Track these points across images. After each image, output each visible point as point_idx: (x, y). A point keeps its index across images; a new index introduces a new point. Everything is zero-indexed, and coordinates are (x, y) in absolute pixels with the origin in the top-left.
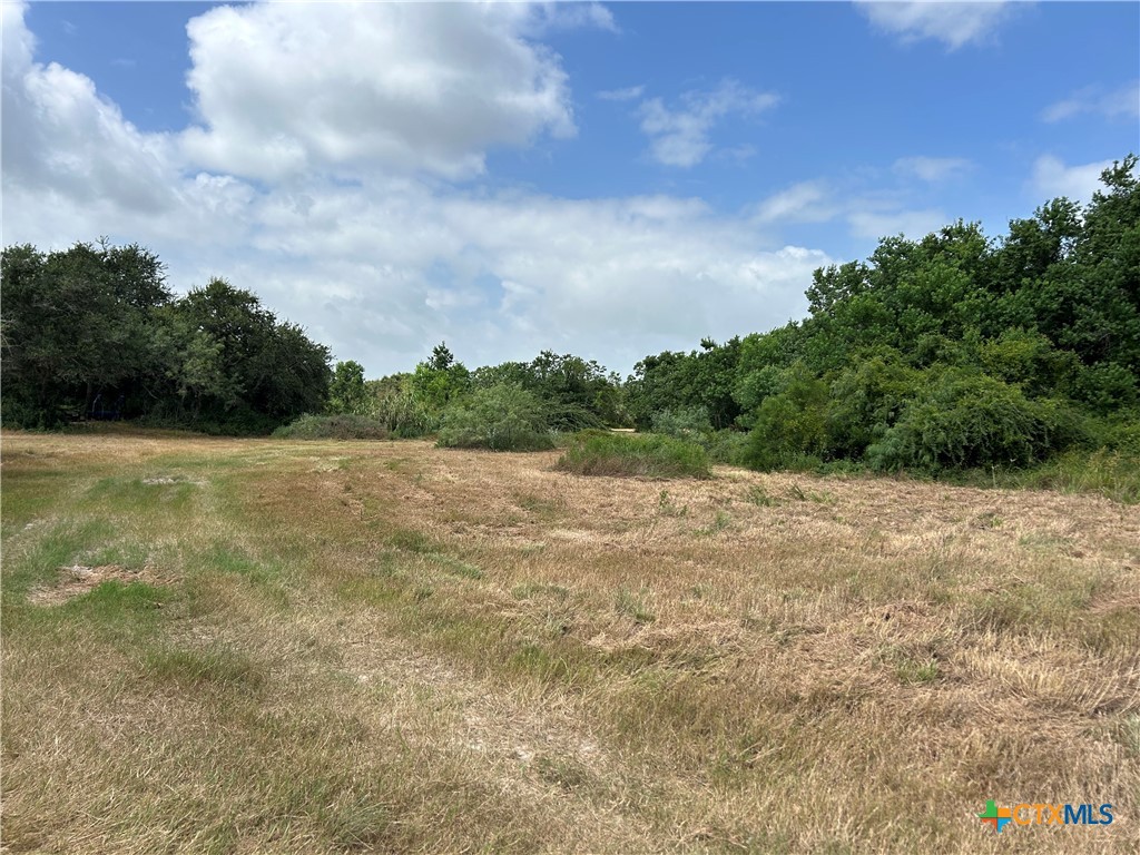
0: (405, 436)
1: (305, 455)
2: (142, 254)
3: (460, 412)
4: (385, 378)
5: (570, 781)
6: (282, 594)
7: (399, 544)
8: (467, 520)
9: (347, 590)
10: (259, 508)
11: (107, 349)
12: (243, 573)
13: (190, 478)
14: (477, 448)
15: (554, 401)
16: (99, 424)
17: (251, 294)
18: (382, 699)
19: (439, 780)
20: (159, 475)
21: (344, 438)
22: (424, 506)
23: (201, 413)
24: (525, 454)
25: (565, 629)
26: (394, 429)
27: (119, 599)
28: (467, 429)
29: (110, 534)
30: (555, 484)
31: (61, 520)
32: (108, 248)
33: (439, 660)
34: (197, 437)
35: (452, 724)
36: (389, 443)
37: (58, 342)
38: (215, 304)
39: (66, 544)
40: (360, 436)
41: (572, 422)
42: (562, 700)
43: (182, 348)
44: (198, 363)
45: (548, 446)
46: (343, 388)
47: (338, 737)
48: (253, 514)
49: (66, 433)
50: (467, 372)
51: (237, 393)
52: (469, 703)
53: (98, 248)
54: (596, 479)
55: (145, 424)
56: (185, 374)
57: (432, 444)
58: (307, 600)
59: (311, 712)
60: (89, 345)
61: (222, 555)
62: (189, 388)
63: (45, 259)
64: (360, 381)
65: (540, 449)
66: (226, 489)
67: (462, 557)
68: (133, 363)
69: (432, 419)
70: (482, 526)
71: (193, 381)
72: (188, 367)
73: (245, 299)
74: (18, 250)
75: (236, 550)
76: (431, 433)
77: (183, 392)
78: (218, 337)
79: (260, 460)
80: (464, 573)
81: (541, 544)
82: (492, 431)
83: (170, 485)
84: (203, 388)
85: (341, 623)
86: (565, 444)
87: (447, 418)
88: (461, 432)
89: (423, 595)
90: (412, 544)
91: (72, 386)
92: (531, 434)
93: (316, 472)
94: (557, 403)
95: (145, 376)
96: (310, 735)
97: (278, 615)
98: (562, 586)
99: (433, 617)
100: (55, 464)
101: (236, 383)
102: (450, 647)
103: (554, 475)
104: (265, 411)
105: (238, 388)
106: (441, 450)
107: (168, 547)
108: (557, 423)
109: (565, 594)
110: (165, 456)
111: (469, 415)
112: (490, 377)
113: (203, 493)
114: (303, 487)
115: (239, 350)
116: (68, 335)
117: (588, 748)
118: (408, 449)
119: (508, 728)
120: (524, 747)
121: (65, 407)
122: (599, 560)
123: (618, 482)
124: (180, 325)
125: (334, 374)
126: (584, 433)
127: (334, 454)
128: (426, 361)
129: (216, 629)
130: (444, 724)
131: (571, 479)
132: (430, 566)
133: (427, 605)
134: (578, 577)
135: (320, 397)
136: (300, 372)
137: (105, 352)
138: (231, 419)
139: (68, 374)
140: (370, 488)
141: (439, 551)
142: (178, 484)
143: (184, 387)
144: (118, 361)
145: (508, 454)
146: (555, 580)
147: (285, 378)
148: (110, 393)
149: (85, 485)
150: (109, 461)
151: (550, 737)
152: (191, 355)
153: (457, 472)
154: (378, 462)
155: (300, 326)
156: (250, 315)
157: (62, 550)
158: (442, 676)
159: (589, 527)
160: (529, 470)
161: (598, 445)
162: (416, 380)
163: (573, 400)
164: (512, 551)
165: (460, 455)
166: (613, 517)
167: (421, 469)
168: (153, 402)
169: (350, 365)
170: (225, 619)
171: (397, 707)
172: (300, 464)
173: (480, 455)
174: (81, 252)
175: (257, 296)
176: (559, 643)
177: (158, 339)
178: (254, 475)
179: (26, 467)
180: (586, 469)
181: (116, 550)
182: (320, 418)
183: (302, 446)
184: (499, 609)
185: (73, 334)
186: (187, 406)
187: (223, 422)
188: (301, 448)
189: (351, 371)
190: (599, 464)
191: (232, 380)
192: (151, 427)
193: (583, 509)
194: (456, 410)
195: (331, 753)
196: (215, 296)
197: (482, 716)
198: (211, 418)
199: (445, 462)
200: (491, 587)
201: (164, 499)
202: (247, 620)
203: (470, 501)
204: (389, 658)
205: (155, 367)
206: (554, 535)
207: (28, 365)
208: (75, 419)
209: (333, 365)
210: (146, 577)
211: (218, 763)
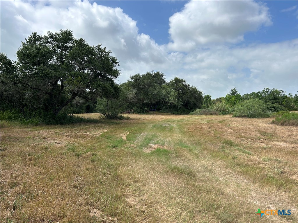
0: (223, 114)
1: (198, 119)
2: (160, 73)
3: (240, 107)
4: (217, 98)
5: (289, 219)
6: (197, 154)
7: (226, 143)
8: (245, 138)
9: (213, 155)
10: (188, 132)
11: (153, 95)
12: (187, 148)
13: (172, 125)
14: (245, 117)
15: (269, 103)
16: (152, 112)
17: (184, 80)
18: (226, 185)
19: (247, 210)
20: (165, 124)
21: (207, 115)
22: (231, 133)
23: (173, 109)
24: (260, 119)
25: (282, 172)
26: (220, 112)
27: (161, 152)
28: (242, 112)
29: (157, 137)
30: (272, 128)
31: (147, 133)
32: (154, 73)
33: (242, 177)
34: (172, 115)
35: (248, 195)
36: (219, 116)
37: (145, 94)
38: (176, 83)
39: (149, 139)
40: (211, 114)
41: (275, 109)
42: (283, 193)
43: (169, 94)
44: (172, 98)
45: (268, 116)
46: (206, 101)
47: (217, 193)
48: (187, 134)
49: (146, 114)
50: (241, 96)
51: (181, 104)
52: (252, 190)
53: (151, 73)
54: (286, 127)
55: (161, 112)
56: (169, 100)
57: (231, 116)
58: (203, 156)
59: (208, 186)
60: (150, 95)
61: (181, 143)
62: (170, 103)
63: (141, 76)
64: (210, 100)
65: (265, 117)
66: (180, 127)
67: (245, 148)
68: (159, 98)
69: (231, 109)
70: (250, 140)
71: (171, 102)
72: (170, 98)
73: (183, 81)
74: (137, 75)
75: (184, 142)
76: (231, 113)
77: (169, 104)
78: (177, 91)
79: (187, 120)
80: (246, 153)
81: (270, 146)
82: (249, 112)
83: (168, 126)
84: (173, 103)
85: (213, 163)
86: (274, 116)
87: (236, 109)
88: (240, 113)
89: (234, 158)
90: (229, 144)
91: (147, 104)
92: (262, 113)
93: (201, 123)
94: (270, 104)
95: (161, 101)
96: (209, 192)
97: (197, 160)
98: (278, 159)
99: (238, 164)
100: (145, 121)
101: (180, 102)
102: (245, 173)
103: (271, 126)
104: (187, 108)
105: (181, 103)
106: (234, 118)
107: (169, 141)
108: (270, 110)
109: (280, 162)
110: (166, 119)
111: (242, 108)
112: (248, 97)
113: (175, 128)
114: (198, 127)
115: (181, 94)
116: (146, 93)
117: (294, 209)
118: (224, 118)
119: (266, 199)
120: (272, 206)
121: (145, 108)
122: (291, 152)
123: (294, 128)
124: (168, 89)
125: (204, 98)
126: (280, 112)
127: (205, 119)
128: (229, 93)
129: (182, 162)
130: (246, 195)
131: (278, 127)
132: (236, 150)
133: (236, 161)
134: (284, 157)
135: (200, 104)
136: (196, 98)
137: (153, 96)
138: (179, 110)
139: (146, 101)
140: (216, 128)
141: (238, 146)
142: (170, 126)
143: (169, 103)
144: (156, 98)
145: (255, 119)
146: (276, 157)
147: (192, 100)
148: (154, 105)
149: (150, 126)
150: (155, 120)
151: (280, 204)
152: (171, 96)
153: (240, 124)
154: (217, 121)
155: (196, 87)
156: (184, 85)
157: (148, 140)
158: (243, 181)
159: (286, 142)
160: (262, 124)
161: (286, 116)
162: (226, 98)
163: (275, 103)
164: (260, 148)
165: (240, 119)
166: (294, 139)
167: (229, 123)
168: (163, 107)
169: (208, 96)
170: (184, 159)
171: (231, 188)
172: (197, 121)
173: (246, 119)
174: (148, 74)
175: (185, 80)
176: (280, 176)
177: (164, 92)
178: (186, 124)
179: (140, 122)
180: (282, 123)
181: (158, 141)
182: (201, 110)
183: (197, 117)
184: (259, 164)
185: (147, 92)
186: (170, 108)
187: (178, 111)
188: (196, 117)
189: (208, 97)
190: (287, 122)
191: (180, 101)
192: (162, 113)
193: (283, 136)
194: (238, 106)
195: (215, 197)
196: (176, 81)
197: (257, 194)
198: (175, 110)
199: (236, 121)
200: (255, 157)
201: (167, 129)
202: (189, 160)
203: (245, 132)
204: (227, 174)
205: (163, 99)
206: (274, 144)
207: (139, 100)
208: (148, 111)
209: (203, 96)
210: (165, 147)
211: (188, 195)
